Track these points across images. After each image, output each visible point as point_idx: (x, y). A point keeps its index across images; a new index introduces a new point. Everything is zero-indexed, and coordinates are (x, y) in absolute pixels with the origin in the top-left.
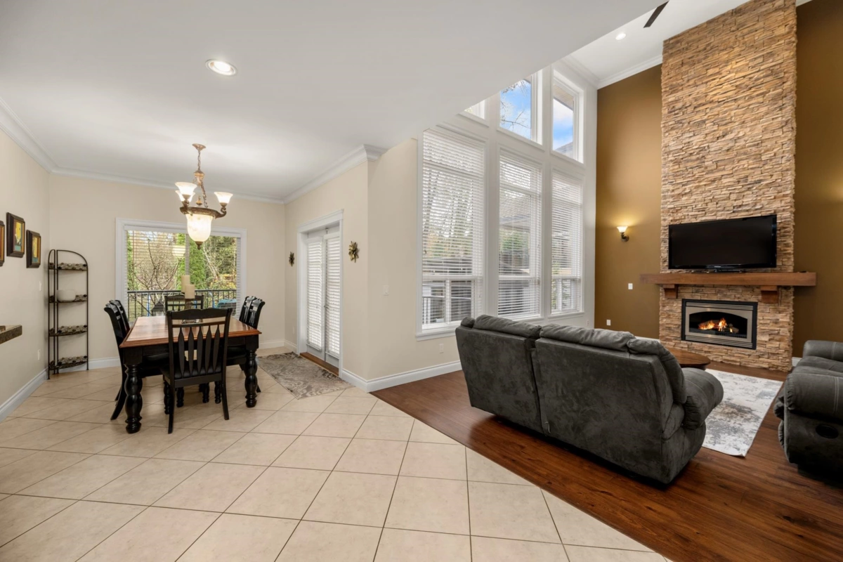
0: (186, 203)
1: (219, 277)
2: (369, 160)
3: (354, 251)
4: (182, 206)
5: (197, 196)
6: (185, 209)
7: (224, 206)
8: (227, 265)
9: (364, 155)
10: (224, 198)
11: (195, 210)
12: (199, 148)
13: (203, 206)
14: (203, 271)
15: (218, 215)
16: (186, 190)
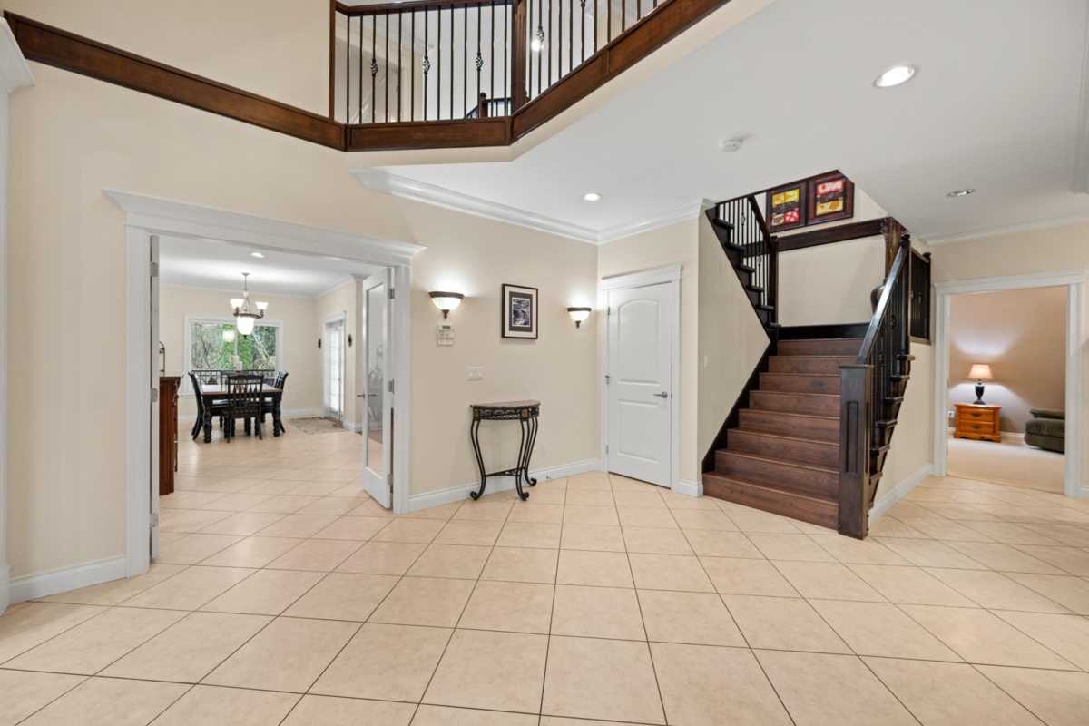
0: (237, 309)
1: (268, 359)
2: (356, 282)
3: (350, 340)
4: (234, 312)
5: (244, 305)
6: (236, 314)
7: (262, 311)
8: (271, 350)
9: (353, 279)
10: (262, 306)
11: (242, 315)
12: (246, 275)
13: (248, 312)
14: (249, 353)
15: (258, 317)
16: (237, 303)
